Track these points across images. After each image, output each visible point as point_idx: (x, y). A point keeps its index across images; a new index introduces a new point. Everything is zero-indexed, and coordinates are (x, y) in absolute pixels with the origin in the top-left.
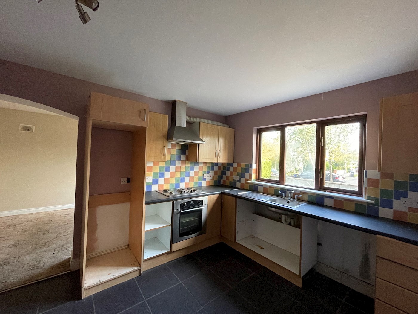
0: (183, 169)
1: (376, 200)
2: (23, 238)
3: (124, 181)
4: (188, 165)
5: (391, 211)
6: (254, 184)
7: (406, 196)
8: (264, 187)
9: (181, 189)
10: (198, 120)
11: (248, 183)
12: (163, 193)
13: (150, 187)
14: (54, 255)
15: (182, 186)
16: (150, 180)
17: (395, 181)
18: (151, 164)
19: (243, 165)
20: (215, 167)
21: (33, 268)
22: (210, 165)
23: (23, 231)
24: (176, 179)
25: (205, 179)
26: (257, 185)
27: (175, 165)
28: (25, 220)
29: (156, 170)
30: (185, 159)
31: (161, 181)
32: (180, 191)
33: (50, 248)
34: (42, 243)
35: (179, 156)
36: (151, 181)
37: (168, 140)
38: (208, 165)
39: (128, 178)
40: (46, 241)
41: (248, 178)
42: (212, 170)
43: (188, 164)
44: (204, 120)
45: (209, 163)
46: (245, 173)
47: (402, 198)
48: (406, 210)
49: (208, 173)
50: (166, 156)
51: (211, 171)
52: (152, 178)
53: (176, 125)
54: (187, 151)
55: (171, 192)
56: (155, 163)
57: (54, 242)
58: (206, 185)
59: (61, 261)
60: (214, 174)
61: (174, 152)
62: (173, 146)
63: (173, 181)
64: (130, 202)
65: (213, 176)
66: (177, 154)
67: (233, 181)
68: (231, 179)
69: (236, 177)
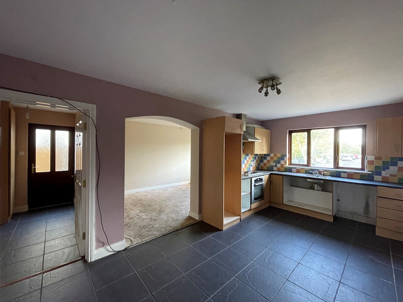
1: (373, 172)
5: (381, 177)
6: (289, 167)
7: (388, 168)
8: (297, 169)
11: (284, 167)
17: (383, 161)
19: (279, 155)
25: (252, 166)
26: (291, 168)
41: (284, 164)
44: (257, 125)
46: (281, 161)
47: (386, 170)
48: (388, 176)
49: (253, 161)
51: (255, 160)
60: (256, 162)
65: (256, 164)
67: (270, 166)
68: (268, 165)
69: (273, 164)
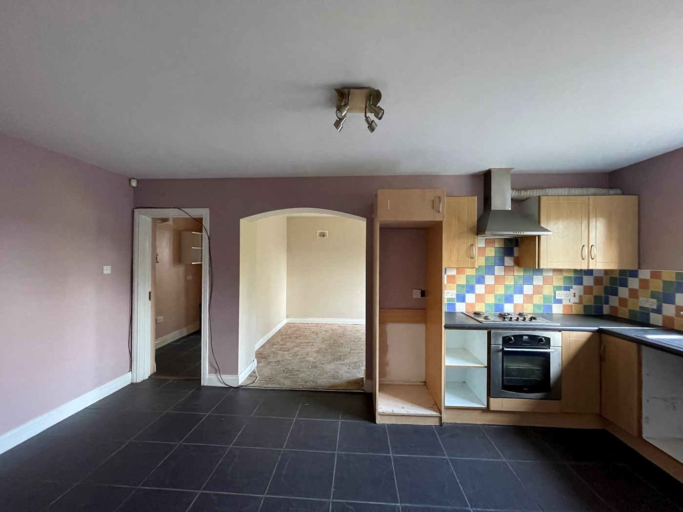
0: (510, 281)
2: (324, 347)
3: (417, 294)
4: (519, 273)
9: (505, 314)
10: (535, 193)
12: (473, 316)
13: (452, 306)
14: (349, 370)
15: (508, 308)
16: (452, 295)
18: (453, 272)
19: (668, 276)
20: (585, 277)
21: (334, 377)
22: (572, 275)
23: (324, 340)
24: (496, 296)
25: (560, 301)
27: (493, 274)
28: (324, 329)
29: (462, 280)
30: (512, 264)
31: (470, 298)
32: (503, 316)
33: (344, 362)
34: (339, 356)
35: (500, 259)
36: (455, 297)
37: (477, 235)
38: (566, 274)
39: (422, 291)
40: (342, 354)
42: (576, 284)
43: (518, 271)
44: (550, 191)
45: (569, 270)
46: (677, 294)
49: (567, 289)
50: (475, 260)
51: (574, 287)
52: (455, 292)
53: (493, 208)
54: (516, 249)
55: (485, 317)
56: (460, 270)
57: (348, 357)
58: (561, 312)
59: (355, 378)
60: (583, 291)
61: (491, 252)
62: (488, 242)
63: (491, 299)
64: (426, 324)
65: (581, 297)
66: (498, 255)
67: (638, 309)
68: (633, 305)
69: (647, 302)
